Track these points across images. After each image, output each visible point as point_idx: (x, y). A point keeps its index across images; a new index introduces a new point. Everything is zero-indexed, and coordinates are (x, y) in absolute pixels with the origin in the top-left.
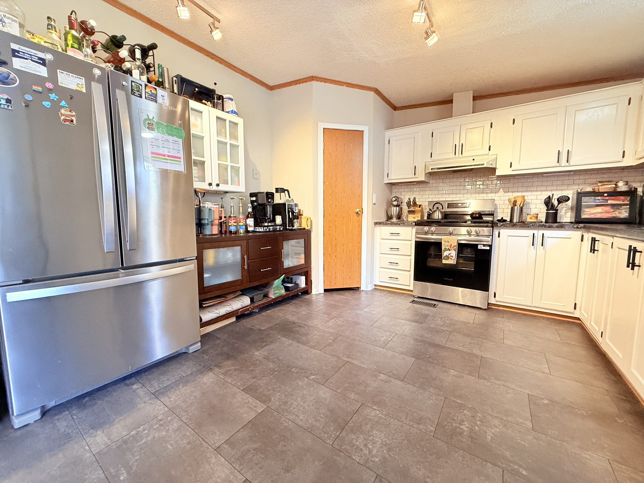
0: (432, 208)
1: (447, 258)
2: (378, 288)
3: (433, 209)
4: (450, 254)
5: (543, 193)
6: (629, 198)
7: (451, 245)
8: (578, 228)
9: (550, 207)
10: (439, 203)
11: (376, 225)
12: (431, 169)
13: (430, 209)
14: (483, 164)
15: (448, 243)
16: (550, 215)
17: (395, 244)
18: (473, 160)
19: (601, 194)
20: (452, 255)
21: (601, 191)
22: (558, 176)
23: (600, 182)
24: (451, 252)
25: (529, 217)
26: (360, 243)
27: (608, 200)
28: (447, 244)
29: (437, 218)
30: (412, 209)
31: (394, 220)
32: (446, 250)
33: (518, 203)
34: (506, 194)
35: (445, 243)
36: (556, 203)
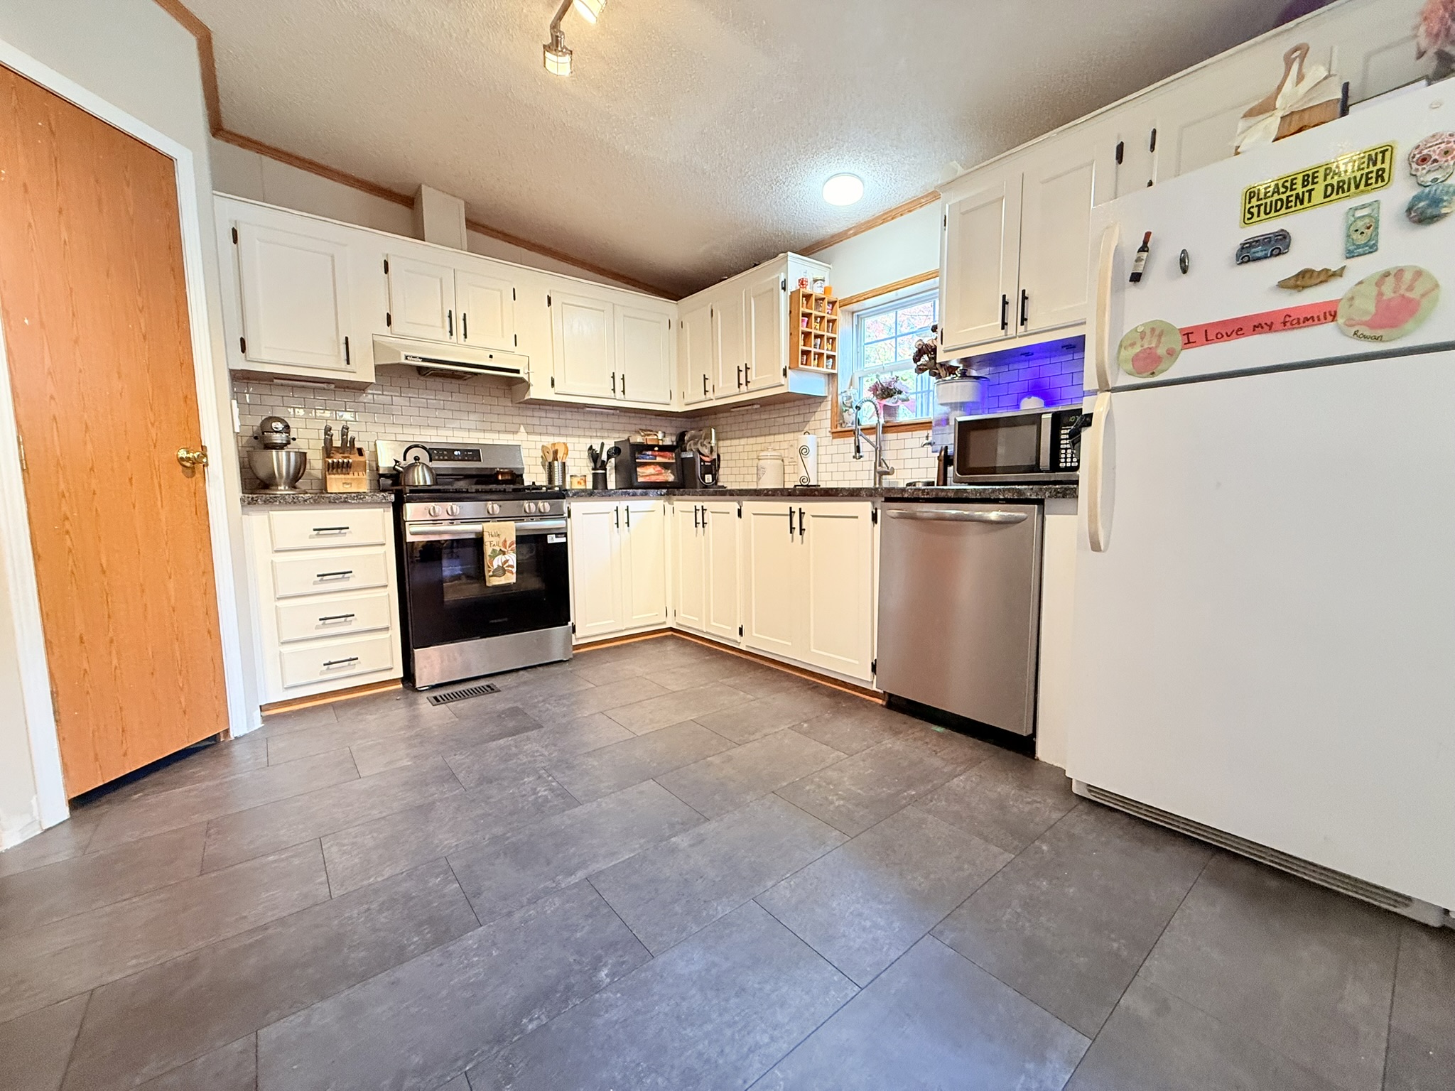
0: (401, 459)
1: (502, 571)
2: (275, 715)
3: (405, 459)
4: (507, 561)
5: (582, 440)
6: (674, 455)
7: (505, 541)
8: (661, 495)
9: (599, 464)
10: (416, 446)
11: (249, 508)
12: (403, 357)
13: (397, 462)
14: (517, 371)
15: (497, 539)
16: (600, 477)
17: (333, 560)
18: (491, 357)
19: (651, 448)
20: (510, 563)
21: (649, 443)
22: (596, 413)
23: (643, 430)
24: (507, 557)
25: (575, 480)
26: (208, 571)
27: (656, 456)
28: (495, 540)
29: (422, 483)
30: (338, 458)
31: (283, 489)
32: (495, 554)
33: (560, 455)
34: (532, 437)
35: (492, 539)
36: (604, 457)
